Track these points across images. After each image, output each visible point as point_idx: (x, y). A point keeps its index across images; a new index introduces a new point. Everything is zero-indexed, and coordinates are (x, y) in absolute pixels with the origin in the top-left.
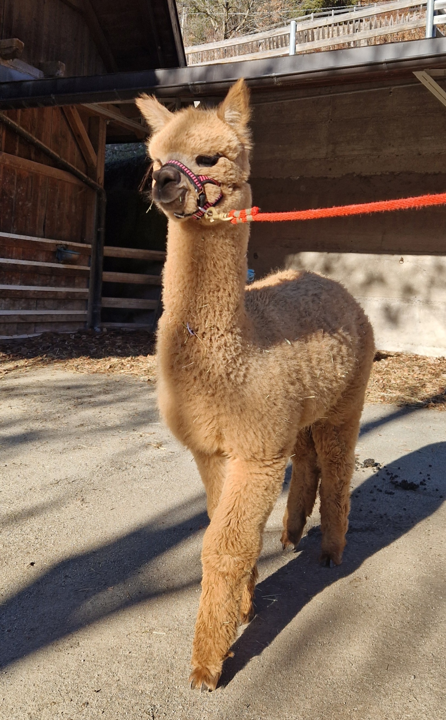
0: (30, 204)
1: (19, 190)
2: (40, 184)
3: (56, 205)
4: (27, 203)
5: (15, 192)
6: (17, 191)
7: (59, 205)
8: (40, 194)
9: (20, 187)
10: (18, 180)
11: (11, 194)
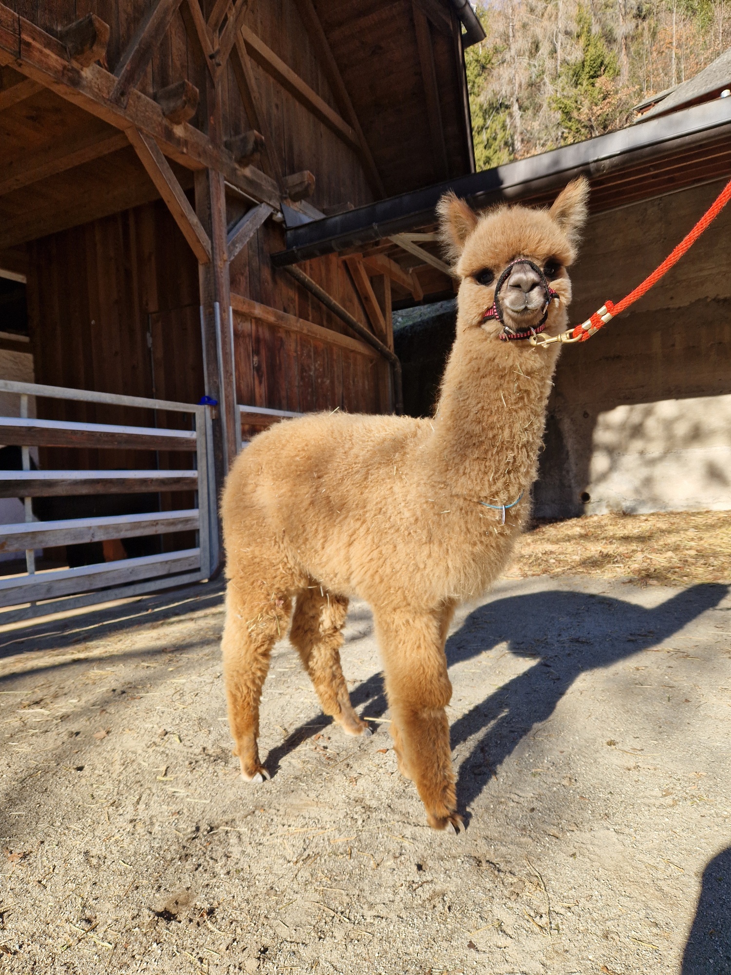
0: (328, 381)
1: (317, 365)
2: (335, 357)
3: (351, 382)
4: (325, 380)
5: (313, 367)
6: (315, 366)
7: (354, 381)
8: (336, 369)
9: (317, 361)
10: (315, 354)
11: (310, 370)
